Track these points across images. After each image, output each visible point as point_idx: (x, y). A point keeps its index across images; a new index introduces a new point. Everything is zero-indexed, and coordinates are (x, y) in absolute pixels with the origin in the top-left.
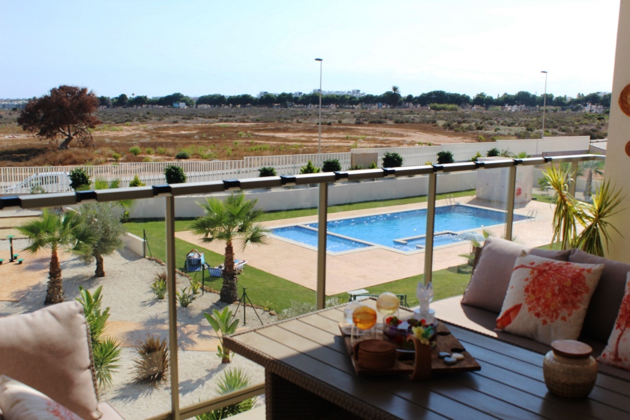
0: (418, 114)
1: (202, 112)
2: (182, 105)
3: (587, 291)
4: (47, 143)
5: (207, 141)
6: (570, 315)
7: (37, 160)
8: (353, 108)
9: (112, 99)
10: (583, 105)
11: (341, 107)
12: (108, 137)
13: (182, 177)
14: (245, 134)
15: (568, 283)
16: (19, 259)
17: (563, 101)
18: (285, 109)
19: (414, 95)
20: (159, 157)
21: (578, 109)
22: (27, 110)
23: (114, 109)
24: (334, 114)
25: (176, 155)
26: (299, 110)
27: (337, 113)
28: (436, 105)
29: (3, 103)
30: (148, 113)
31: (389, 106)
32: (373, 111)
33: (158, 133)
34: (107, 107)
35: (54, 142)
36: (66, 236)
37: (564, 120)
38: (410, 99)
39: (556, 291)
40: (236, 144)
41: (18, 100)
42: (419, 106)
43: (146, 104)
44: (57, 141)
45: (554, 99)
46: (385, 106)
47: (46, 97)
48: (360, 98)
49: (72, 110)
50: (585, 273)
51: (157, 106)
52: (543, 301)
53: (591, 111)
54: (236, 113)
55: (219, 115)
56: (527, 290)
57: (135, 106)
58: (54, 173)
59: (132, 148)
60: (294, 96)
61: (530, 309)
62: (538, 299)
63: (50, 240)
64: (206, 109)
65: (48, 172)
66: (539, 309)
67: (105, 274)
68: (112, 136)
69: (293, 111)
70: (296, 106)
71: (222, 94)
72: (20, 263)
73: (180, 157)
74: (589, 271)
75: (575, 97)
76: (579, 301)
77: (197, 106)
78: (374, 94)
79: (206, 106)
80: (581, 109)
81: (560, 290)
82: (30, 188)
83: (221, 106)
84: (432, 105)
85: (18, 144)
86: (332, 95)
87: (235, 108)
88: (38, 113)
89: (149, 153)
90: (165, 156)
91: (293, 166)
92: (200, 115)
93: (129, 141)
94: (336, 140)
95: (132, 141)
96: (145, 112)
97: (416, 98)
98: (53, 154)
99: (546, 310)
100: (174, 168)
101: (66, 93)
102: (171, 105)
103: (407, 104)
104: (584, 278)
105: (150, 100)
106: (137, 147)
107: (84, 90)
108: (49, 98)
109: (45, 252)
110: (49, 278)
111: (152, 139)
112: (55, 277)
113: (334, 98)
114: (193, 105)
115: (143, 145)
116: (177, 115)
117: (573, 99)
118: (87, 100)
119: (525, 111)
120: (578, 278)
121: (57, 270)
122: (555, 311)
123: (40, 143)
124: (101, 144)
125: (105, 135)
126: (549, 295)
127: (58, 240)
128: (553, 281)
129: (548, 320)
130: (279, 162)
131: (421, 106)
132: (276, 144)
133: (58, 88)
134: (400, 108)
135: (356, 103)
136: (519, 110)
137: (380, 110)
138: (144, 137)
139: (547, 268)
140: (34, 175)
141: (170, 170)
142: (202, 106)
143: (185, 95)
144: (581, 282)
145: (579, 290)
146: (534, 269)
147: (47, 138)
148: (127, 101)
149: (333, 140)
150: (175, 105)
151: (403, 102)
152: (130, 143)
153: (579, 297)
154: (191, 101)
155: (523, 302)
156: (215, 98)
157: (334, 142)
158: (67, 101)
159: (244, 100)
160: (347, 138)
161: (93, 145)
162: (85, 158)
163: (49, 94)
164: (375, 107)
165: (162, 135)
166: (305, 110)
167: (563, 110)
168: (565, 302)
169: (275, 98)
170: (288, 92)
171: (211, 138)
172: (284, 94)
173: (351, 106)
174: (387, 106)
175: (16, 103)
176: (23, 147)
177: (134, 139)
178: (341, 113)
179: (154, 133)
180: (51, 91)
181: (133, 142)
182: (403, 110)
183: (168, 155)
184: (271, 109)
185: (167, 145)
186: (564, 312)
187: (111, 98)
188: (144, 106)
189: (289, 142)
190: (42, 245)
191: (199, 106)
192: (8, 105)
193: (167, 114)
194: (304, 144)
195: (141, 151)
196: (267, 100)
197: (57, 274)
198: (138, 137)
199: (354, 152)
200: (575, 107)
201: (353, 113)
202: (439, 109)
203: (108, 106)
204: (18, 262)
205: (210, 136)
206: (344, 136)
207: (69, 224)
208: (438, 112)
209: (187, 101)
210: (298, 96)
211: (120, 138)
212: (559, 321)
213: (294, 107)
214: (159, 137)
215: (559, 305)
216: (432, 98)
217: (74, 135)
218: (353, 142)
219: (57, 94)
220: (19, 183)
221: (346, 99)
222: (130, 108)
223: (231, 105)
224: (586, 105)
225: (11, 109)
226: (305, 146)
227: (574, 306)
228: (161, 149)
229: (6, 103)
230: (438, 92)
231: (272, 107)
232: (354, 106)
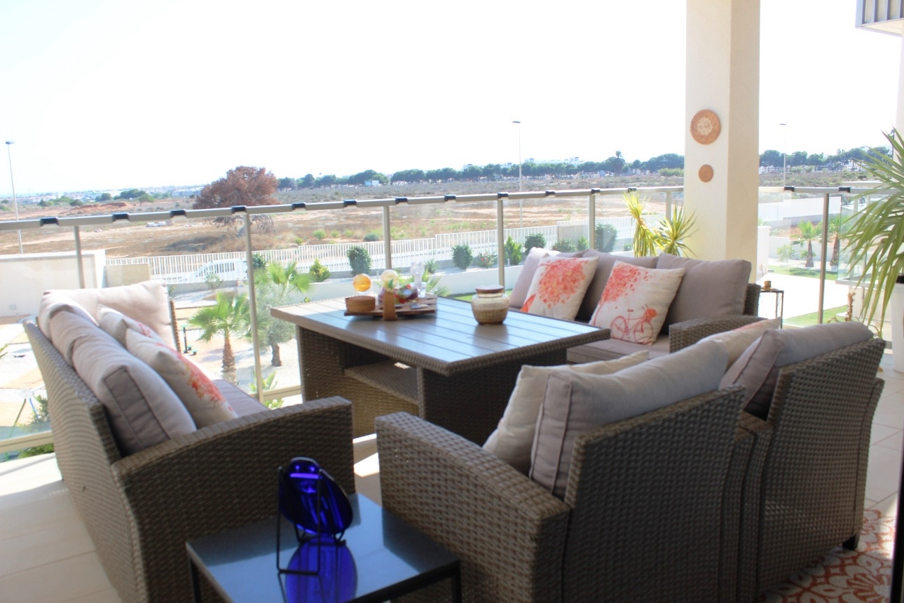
0: (645, 182)
1: (397, 190)
2: (375, 183)
3: (583, 278)
4: (226, 231)
5: (400, 221)
6: (568, 298)
7: (214, 248)
8: (571, 178)
9: (298, 181)
10: (843, 162)
11: (556, 177)
12: (290, 221)
13: (366, 260)
14: (443, 212)
15: (569, 273)
16: (194, 350)
17: (820, 159)
18: (491, 182)
19: (642, 161)
20: (345, 240)
21: (837, 167)
22: (203, 195)
23: (299, 191)
24: (547, 185)
25: (364, 237)
26: (508, 182)
27: (551, 184)
28: (667, 169)
29: (180, 191)
30: (336, 194)
31: (613, 174)
32: (593, 181)
33: (346, 215)
34: (292, 190)
35: (232, 229)
36: (238, 321)
37: (817, 181)
38: (637, 165)
39: (560, 281)
40: (433, 222)
41: (195, 187)
42: (648, 172)
43: (334, 183)
44: (236, 228)
45: (808, 157)
46: (608, 175)
47: (222, 180)
48: (579, 166)
49: (250, 192)
50: (583, 264)
51: (347, 185)
52: (550, 289)
53: (853, 169)
54: (435, 189)
55: (416, 192)
56: (540, 283)
57: (323, 186)
58: (229, 261)
59: (315, 232)
60: (502, 167)
61: (540, 297)
62: (547, 289)
63: (220, 327)
64: (403, 186)
65: (223, 259)
66: (546, 296)
67: (282, 364)
68: (295, 220)
69: (500, 184)
70: (505, 178)
71: (420, 169)
72: (195, 353)
73: (367, 240)
74: (586, 262)
75: (834, 153)
76: (576, 287)
77: (391, 184)
78: (595, 162)
79: (402, 183)
80: (842, 167)
81: (563, 279)
82: (204, 277)
83: (419, 182)
84: (662, 170)
85: (195, 233)
86: (546, 164)
87: (435, 184)
88: (214, 197)
89: (335, 236)
90: (353, 238)
91: (491, 244)
92: (394, 193)
93: (314, 224)
94: (546, 215)
95: (317, 224)
96: (333, 192)
97: (644, 163)
98: (231, 241)
99: (551, 296)
100: (357, 249)
101: (243, 174)
102: (363, 183)
103: (634, 171)
104: (582, 268)
105: (339, 179)
106: (321, 231)
107: (262, 171)
108: (226, 181)
109: (218, 340)
110: (223, 367)
111: (339, 222)
112: (228, 366)
113: (548, 168)
114: (387, 182)
115: (328, 228)
116: (368, 194)
117: (831, 156)
118: (265, 181)
119: (772, 172)
120: (577, 269)
121: (230, 358)
122: (557, 296)
123: (218, 230)
124: (284, 228)
125: (288, 219)
126: (554, 285)
127: (230, 326)
128: (560, 273)
129: (552, 303)
130: (479, 240)
131: (651, 172)
132: (478, 221)
133: (234, 169)
134: (626, 175)
135: (574, 172)
136: (767, 172)
137: (603, 178)
138: (330, 220)
139: (558, 264)
140: (209, 264)
141: (354, 251)
142: (397, 183)
143: (378, 172)
144: (579, 271)
145: (577, 278)
146: (548, 265)
147: (225, 225)
148: (313, 182)
149: (544, 215)
150: (367, 183)
151: (629, 168)
152: (315, 226)
153: (577, 284)
154: (385, 178)
155: (537, 292)
156: (412, 173)
157: (545, 216)
158: (245, 182)
159: (446, 175)
160: (560, 211)
161: (275, 231)
162: (265, 245)
163: (225, 176)
164: (596, 176)
165: (351, 217)
166: (514, 182)
167: (820, 169)
168: (565, 288)
169: (481, 171)
170: (495, 163)
171: (405, 217)
172: (490, 166)
173: (569, 176)
174: (610, 174)
175: (193, 190)
176: (200, 236)
177: (320, 223)
178: (556, 183)
179: (342, 215)
180: (227, 173)
181: (319, 226)
182: (628, 178)
183: (355, 238)
184: (476, 183)
185: (355, 227)
186: (564, 297)
187: (295, 179)
188: (332, 186)
189: (492, 218)
190: (214, 332)
191: (394, 183)
192: (186, 192)
193: (357, 193)
194: (510, 220)
195: (325, 235)
196: (471, 174)
197: (230, 362)
198: (323, 220)
199: (561, 225)
200: (834, 166)
201: (569, 183)
202: (670, 175)
203: (293, 188)
204: (192, 353)
205: (403, 215)
206: (557, 209)
207: (241, 308)
208: (670, 178)
209: (382, 180)
210: (507, 167)
211: (304, 222)
212: (559, 304)
213: (503, 180)
214: (348, 218)
215: (561, 291)
216: (663, 162)
217: (253, 220)
218: (566, 215)
219: (234, 175)
220: (193, 272)
221: (563, 168)
222: (318, 189)
223: (430, 180)
224: (847, 163)
225: (188, 197)
226: (511, 222)
227: (573, 291)
228: (349, 232)
229: (184, 190)
230: (669, 155)
231: (477, 181)
232: (572, 175)
